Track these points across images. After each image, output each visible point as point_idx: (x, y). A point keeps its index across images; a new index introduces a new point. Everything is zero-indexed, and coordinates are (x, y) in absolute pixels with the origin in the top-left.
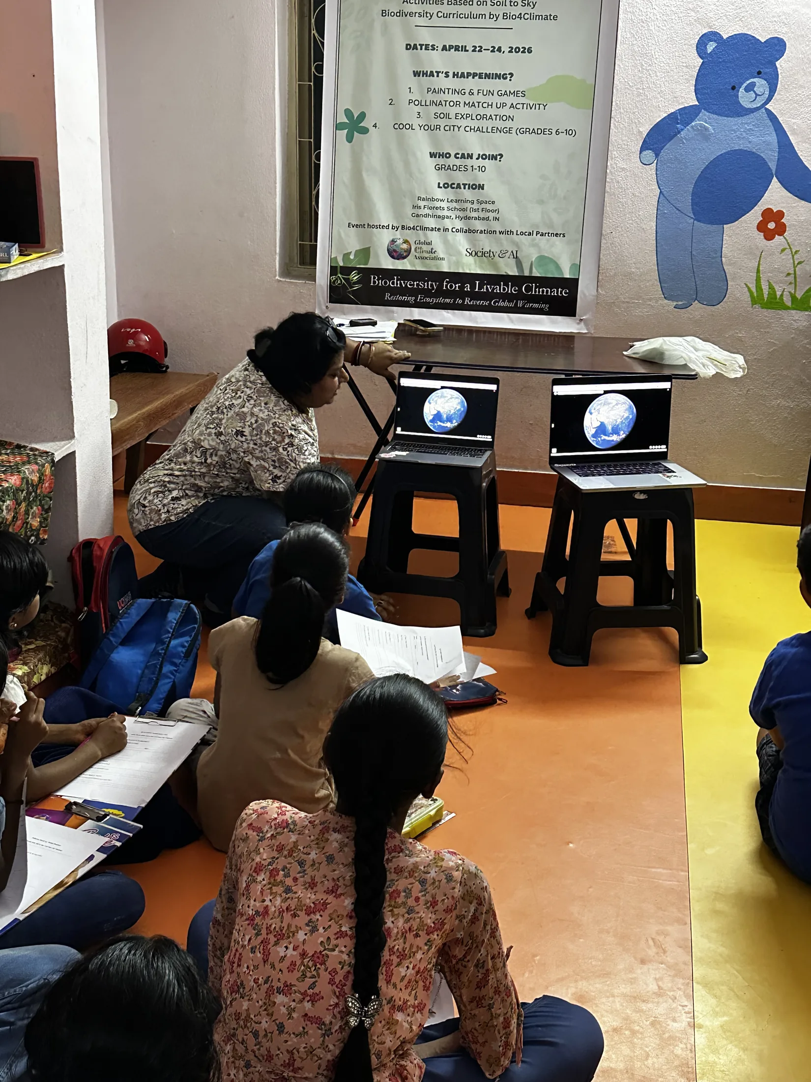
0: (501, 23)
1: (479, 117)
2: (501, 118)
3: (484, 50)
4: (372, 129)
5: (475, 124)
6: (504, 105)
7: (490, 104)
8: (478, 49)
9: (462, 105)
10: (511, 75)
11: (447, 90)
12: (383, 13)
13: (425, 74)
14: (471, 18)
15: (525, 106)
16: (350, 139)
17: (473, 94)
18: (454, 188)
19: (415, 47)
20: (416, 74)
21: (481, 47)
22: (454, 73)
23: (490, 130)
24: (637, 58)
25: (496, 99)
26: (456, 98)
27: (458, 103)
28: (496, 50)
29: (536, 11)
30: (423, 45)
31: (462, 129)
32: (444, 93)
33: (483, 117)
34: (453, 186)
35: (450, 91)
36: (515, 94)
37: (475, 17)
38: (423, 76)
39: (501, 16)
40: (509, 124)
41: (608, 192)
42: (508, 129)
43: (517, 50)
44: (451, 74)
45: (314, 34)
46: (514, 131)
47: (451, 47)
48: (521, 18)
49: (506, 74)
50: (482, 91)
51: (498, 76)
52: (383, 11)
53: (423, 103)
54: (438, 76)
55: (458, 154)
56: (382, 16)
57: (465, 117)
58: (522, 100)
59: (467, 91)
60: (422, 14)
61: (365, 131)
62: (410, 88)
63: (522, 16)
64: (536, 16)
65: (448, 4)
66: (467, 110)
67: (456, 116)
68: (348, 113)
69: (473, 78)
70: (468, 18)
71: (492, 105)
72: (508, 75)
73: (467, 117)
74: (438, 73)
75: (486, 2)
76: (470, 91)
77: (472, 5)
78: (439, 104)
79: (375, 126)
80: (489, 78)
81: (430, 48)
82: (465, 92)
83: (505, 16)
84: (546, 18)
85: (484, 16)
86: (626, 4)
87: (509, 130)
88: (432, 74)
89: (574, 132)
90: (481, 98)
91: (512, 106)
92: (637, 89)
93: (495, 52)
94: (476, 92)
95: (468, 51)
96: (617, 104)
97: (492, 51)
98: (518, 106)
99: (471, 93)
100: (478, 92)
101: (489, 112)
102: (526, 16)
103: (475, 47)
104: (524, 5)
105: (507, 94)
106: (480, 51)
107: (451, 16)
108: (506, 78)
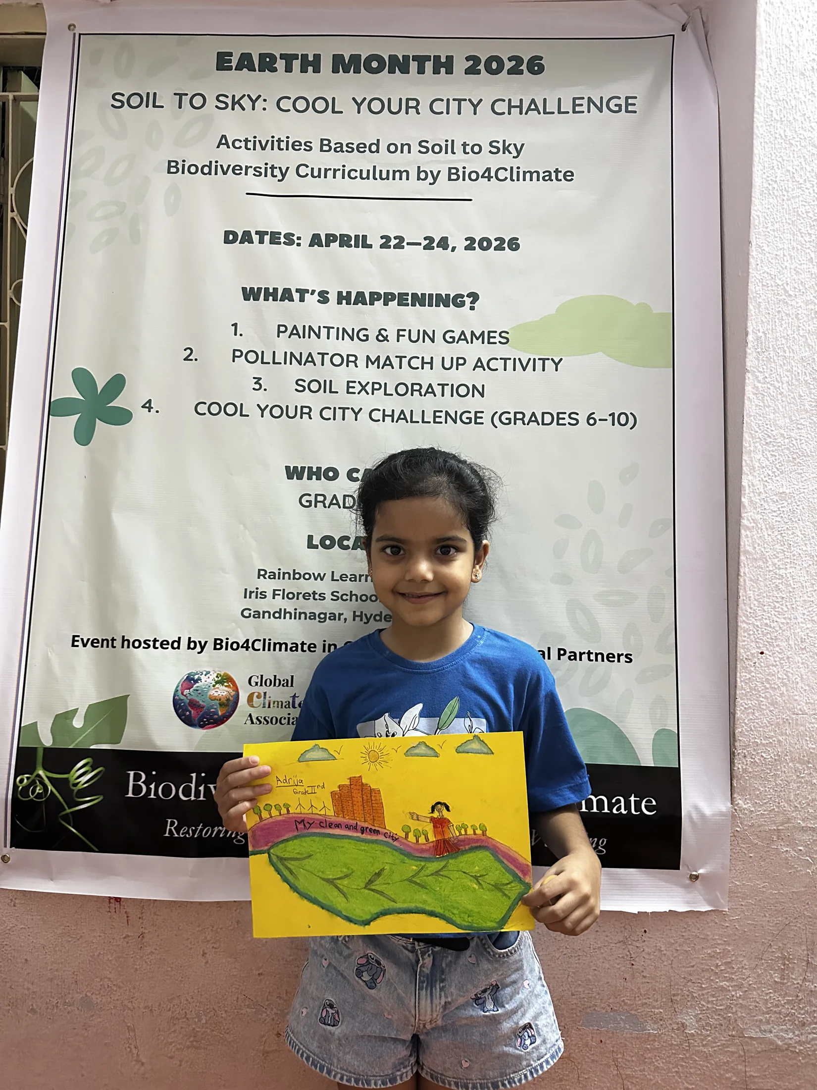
0: (444, 188)
1: (402, 389)
2: (455, 390)
3: (408, 244)
4: (140, 414)
5: (393, 404)
6: (460, 362)
7: (427, 360)
8: (393, 242)
9: (361, 362)
10: (474, 297)
11: (324, 332)
12: (169, 167)
13: (271, 294)
14: (375, 178)
15: (510, 363)
16: (84, 435)
17: (386, 339)
18: (347, 548)
19: (247, 237)
20: (250, 294)
21: (401, 239)
22: (340, 293)
23: (429, 417)
24: (803, 230)
25: (441, 350)
26: (346, 347)
27: (352, 359)
28: (435, 245)
29: (524, 163)
30: (266, 233)
31: (363, 416)
32: (319, 337)
33: (413, 389)
34: (345, 543)
35: (333, 332)
36: (487, 337)
37: (384, 176)
38: (266, 299)
39: (444, 176)
40: (473, 403)
41: (746, 552)
42: (472, 415)
43: (485, 244)
44: (333, 297)
45: (13, 219)
46: (486, 419)
47: (331, 238)
48: (489, 178)
49: (462, 296)
50: (406, 333)
51: (443, 300)
52: (170, 162)
53: (268, 358)
54: (302, 299)
55: (357, 471)
56: (169, 172)
57: (369, 388)
58: (500, 351)
59: (373, 334)
60: (263, 171)
61: (123, 417)
62: (235, 325)
63: (493, 174)
64: (525, 173)
65: (322, 150)
66: (371, 374)
67: (348, 387)
68: (81, 377)
69: (386, 304)
70: (368, 178)
71: (431, 363)
72: (465, 298)
73: (373, 389)
74: (302, 292)
75: (409, 145)
76: (380, 334)
77: (377, 151)
78: (307, 361)
79: (148, 406)
80: (422, 304)
81: (283, 240)
82: (367, 336)
83: (453, 174)
84: (548, 176)
85: (404, 174)
86: (770, 102)
87: (476, 417)
88: (287, 295)
89: (631, 418)
90: (406, 348)
91: (479, 364)
92: (807, 303)
93: (433, 248)
94: (392, 336)
95: (370, 246)
96: (758, 339)
97: (425, 248)
98: (493, 364)
99: (381, 337)
100: (399, 336)
101: (426, 377)
102: (502, 174)
103: (387, 238)
104: (495, 150)
105: (466, 339)
106: (399, 246)
107: (330, 174)
108: (463, 304)
